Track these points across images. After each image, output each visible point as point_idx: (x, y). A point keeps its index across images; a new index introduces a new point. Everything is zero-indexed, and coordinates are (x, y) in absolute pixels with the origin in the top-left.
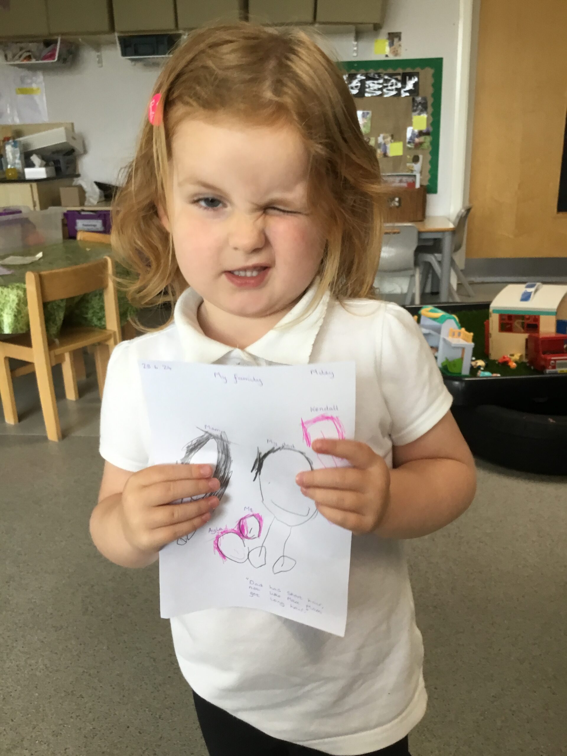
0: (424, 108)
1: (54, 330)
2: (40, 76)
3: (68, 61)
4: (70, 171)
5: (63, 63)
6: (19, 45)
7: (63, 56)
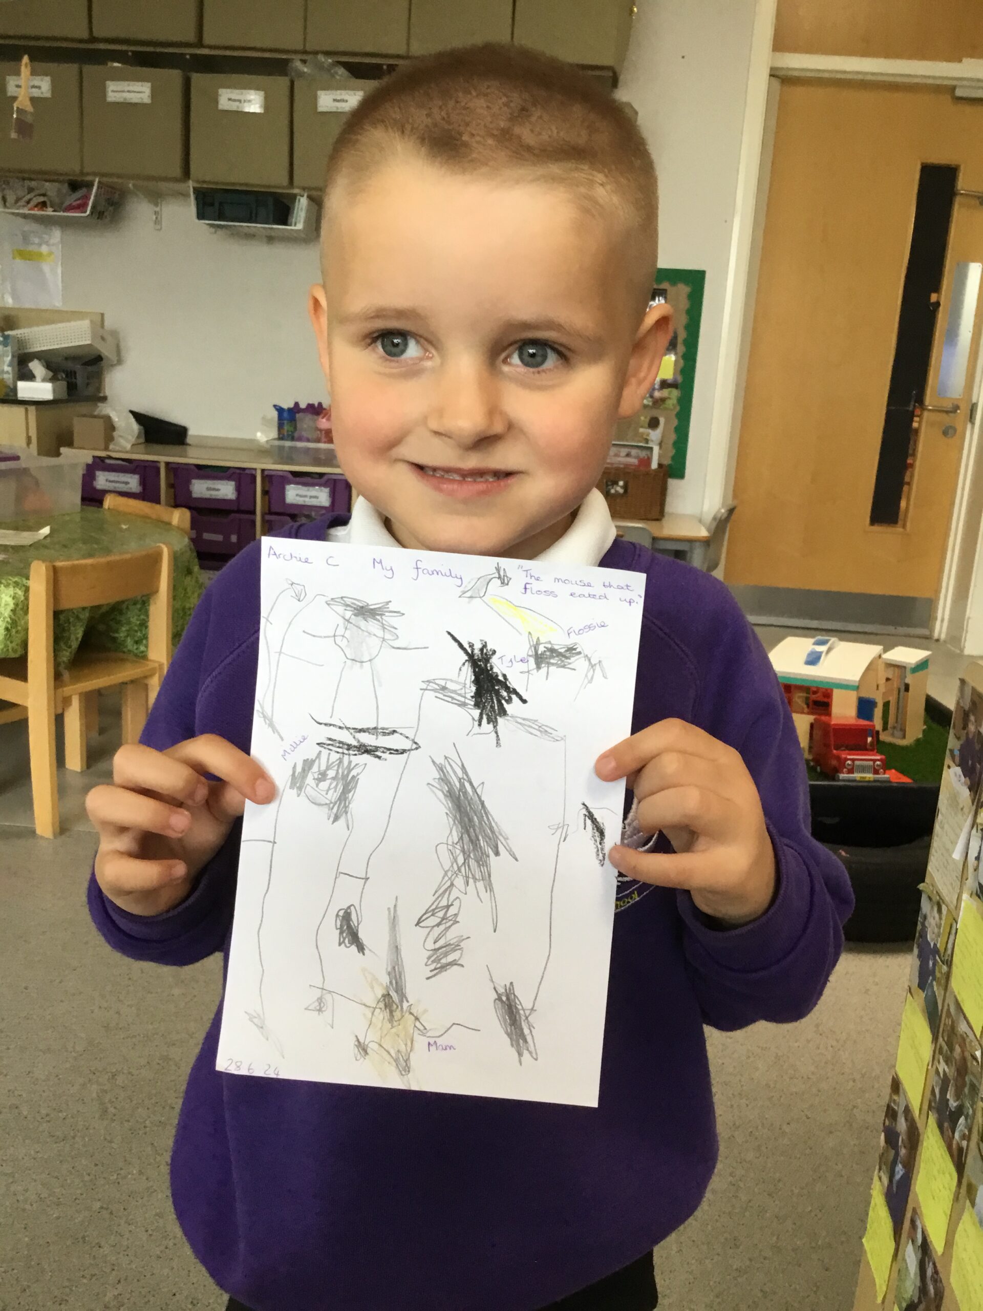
0: (672, 346)
1: (66, 656)
2: (56, 235)
3: (106, 217)
4: (91, 390)
5: (98, 218)
6: (27, 183)
7: (99, 208)
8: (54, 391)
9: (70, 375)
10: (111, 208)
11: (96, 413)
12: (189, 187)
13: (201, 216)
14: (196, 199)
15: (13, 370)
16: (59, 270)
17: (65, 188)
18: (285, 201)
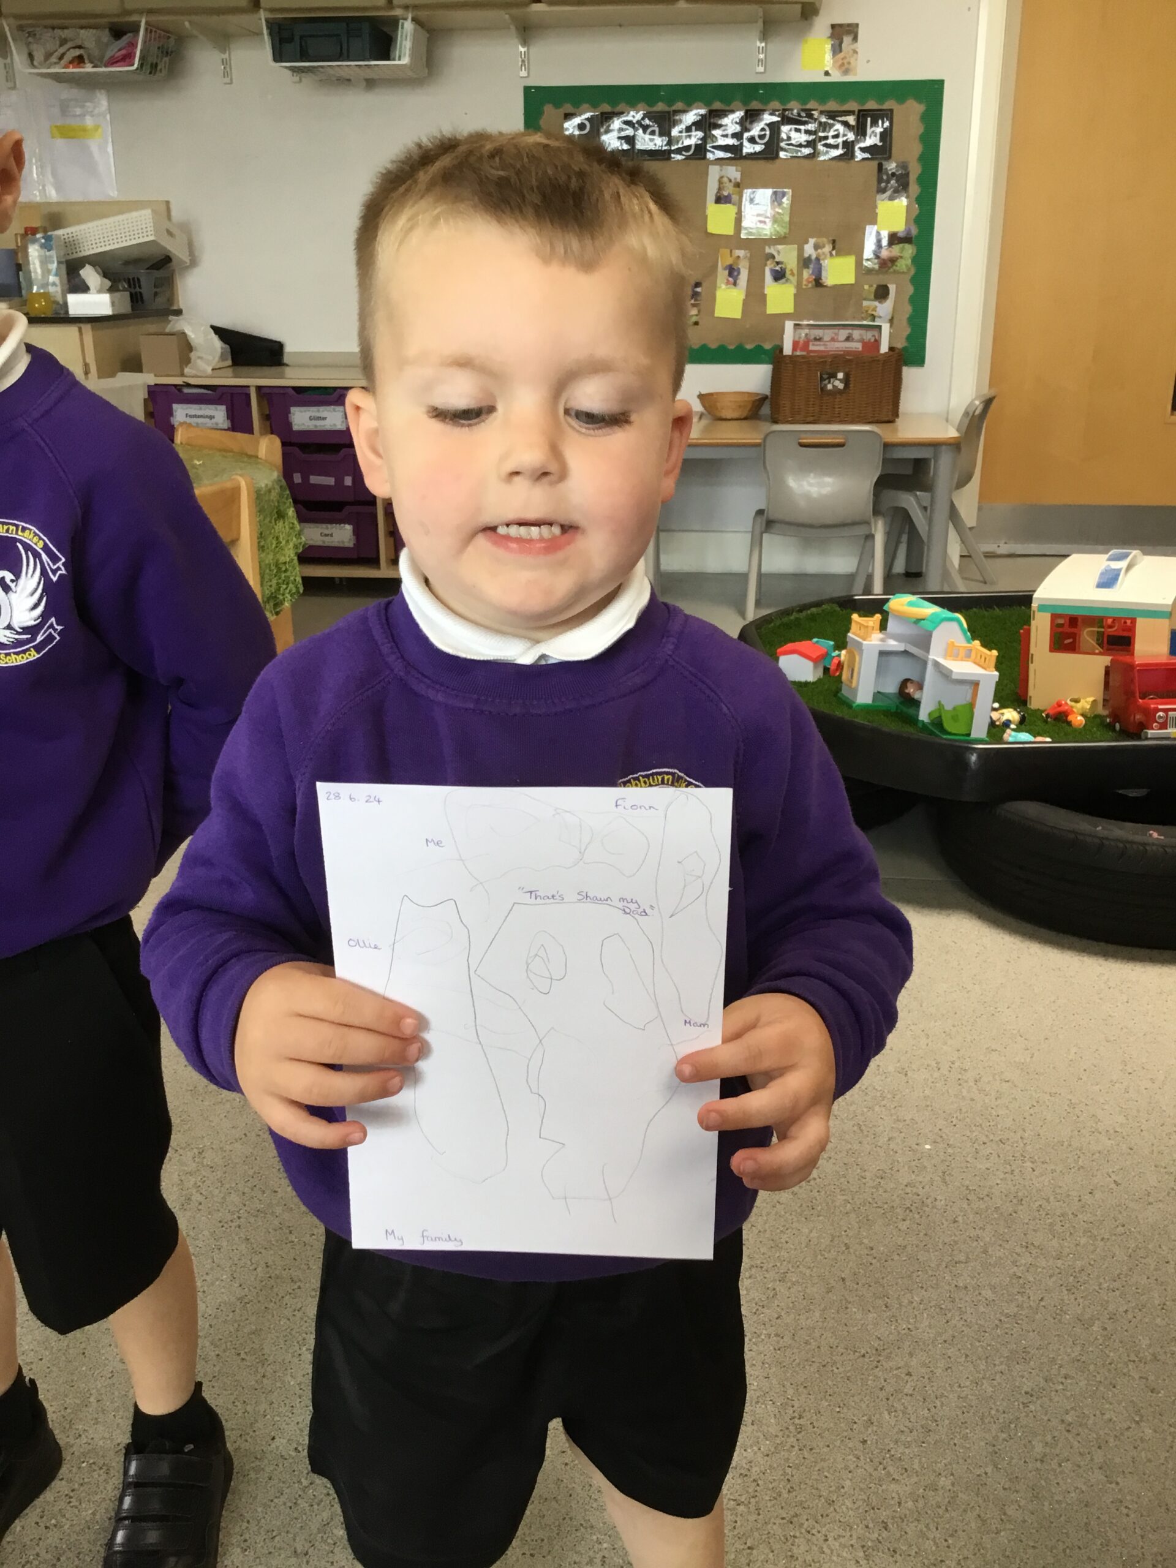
0: (902, 184)
2: (102, 101)
3: (161, 70)
4: (160, 301)
5: (150, 73)
6: (58, 32)
7: (150, 60)
8: (113, 304)
9: (133, 283)
10: (166, 59)
11: (167, 330)
12: (260, 19)
13: (278, 57)
14: (271, 34)
15: (61, 281)
16: (110, 149)
17: (105, 36)
18: (385, 29)
